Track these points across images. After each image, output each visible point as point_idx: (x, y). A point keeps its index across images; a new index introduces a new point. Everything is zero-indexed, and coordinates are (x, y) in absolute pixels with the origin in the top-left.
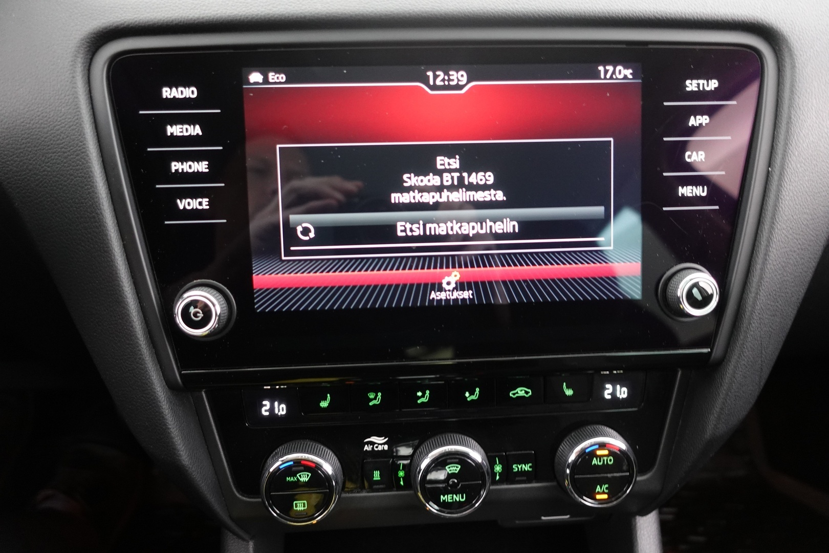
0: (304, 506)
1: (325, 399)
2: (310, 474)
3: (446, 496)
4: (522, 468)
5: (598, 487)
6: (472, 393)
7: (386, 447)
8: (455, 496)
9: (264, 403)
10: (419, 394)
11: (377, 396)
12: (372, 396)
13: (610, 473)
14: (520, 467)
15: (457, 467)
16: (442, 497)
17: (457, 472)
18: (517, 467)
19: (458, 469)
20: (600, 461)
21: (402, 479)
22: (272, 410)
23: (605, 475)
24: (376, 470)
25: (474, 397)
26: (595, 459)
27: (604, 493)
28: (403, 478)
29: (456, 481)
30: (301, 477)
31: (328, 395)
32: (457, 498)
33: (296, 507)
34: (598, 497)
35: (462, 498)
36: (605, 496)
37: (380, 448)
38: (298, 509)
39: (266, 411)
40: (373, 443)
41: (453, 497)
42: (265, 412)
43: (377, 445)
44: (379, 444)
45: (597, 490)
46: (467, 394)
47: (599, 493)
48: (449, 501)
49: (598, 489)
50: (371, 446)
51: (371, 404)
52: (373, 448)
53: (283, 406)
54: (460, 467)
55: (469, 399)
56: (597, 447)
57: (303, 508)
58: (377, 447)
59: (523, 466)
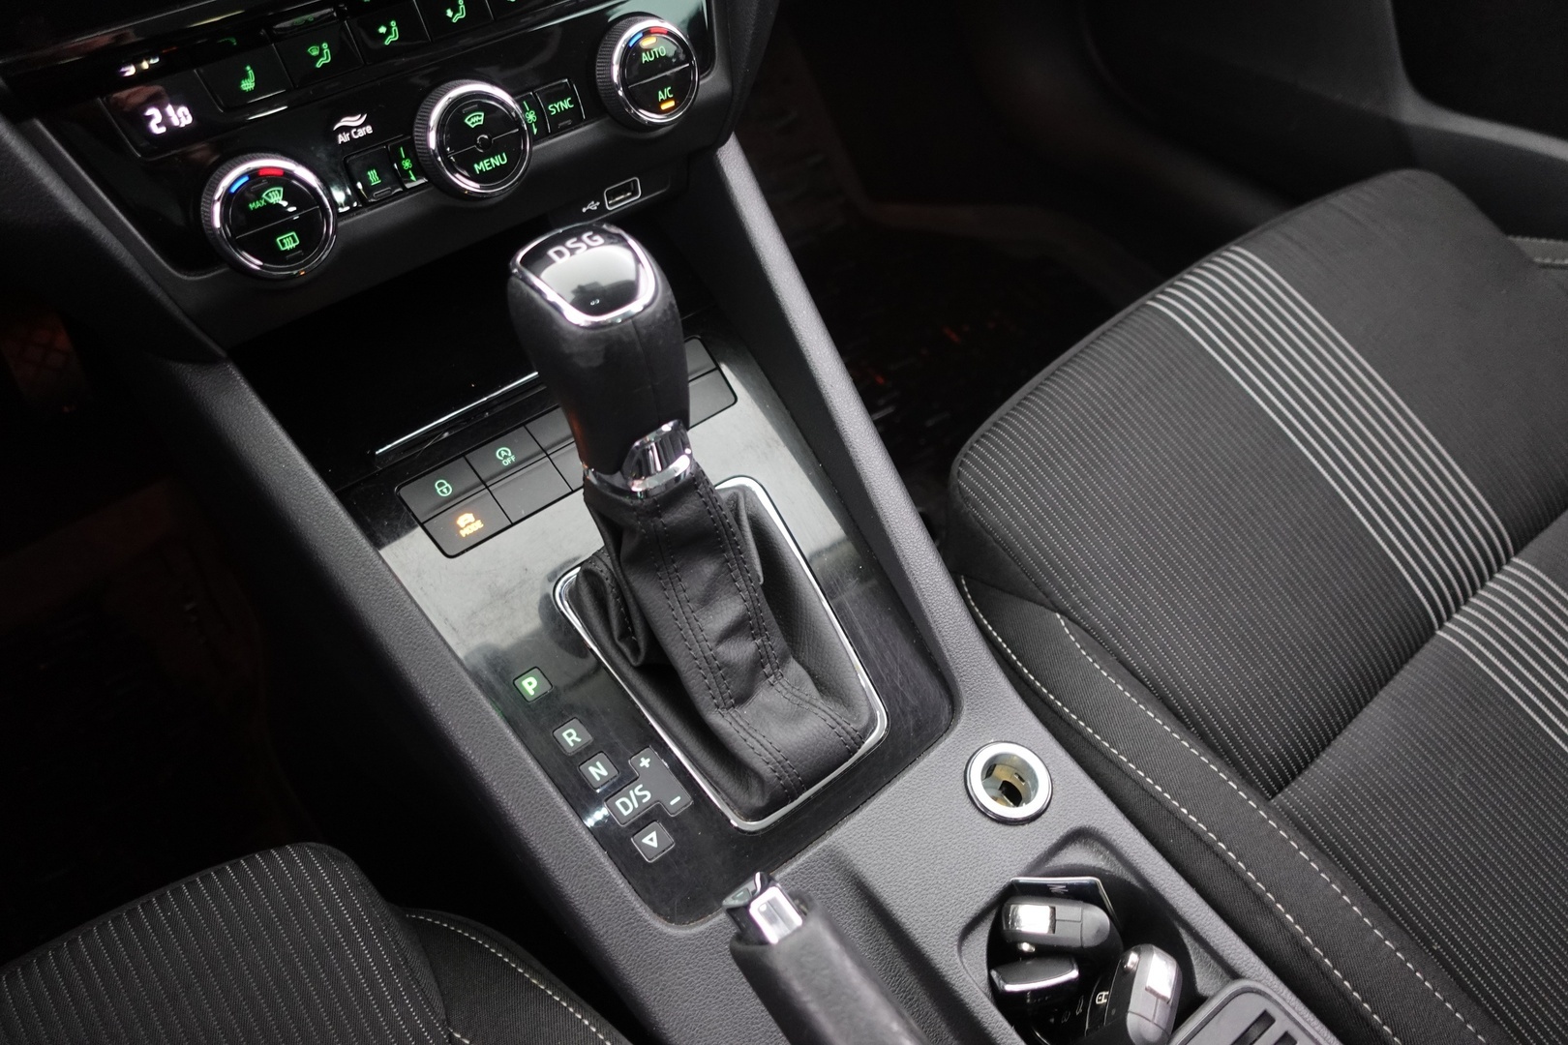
0: (295, 241)
1: (245, 76)
2: (282, 189)
3: (481, 163)
4: (560, 106)
5: (660, 93)
6: (455, 11)
7: (369, 129)
8: (492, 160)
9: (149, 112)
10: (383, 30)
11: (321, 50)
12: (314, 51)
13: (668, 70)
14: (557, 106)
15: (480, 116)
16: (476, 166)
17: (481, 123)
18: (554, 107)
19: (482, 118)
20: (651, 56)
21: (410, 172)
22: (166, 121)
23: (663, 74)
24: (370, 169)
25: (461, 15)
26: (644, 54)
27: (668, 99)
28: (412, 169)
29: (486, 137)
30: (269, 197)
31: (248, 68)
32: (497, 161)
33: (283, 245)
34: (664, 107)
35: (503, 160)
36: (671, 104)
37: (361, 133)
38: (288, 247)
39: (159, 125)
40: (346, 129)
41: (489, 162)
42: (156, 128)
43: (354, 130)
44: (357, 127)
45: (660, 98)
46: (449, 13)
47: (663, 101)
48: (488, 169)
49: (661, 96)
50: (348, 134)
51: (319, 65)
52: (350, 136)
53: (183, 110)
54: (483, 114)
55: (454, 21)
56: (640, 35)
57: (294, 245)
58: (356, 133)
59: (561, 103)
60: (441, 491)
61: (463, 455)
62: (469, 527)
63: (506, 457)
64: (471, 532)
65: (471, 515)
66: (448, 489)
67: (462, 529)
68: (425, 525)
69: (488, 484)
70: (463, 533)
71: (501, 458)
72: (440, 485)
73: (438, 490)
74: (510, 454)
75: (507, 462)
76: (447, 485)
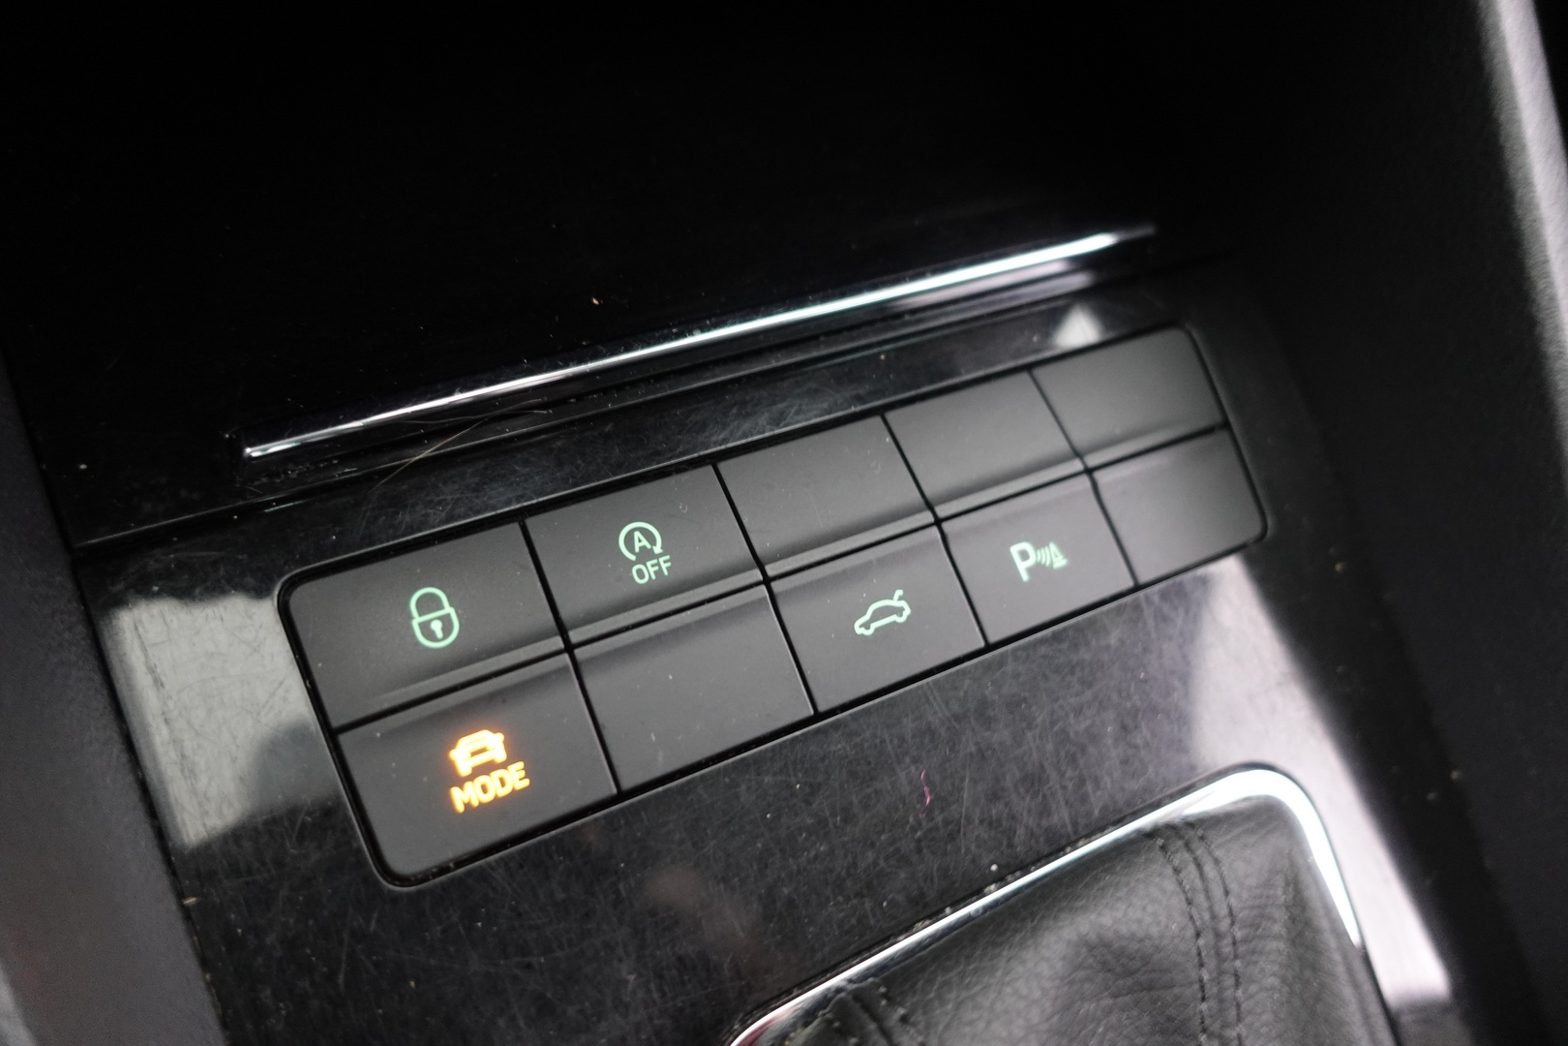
60: (425, 627)
61: (519, 516)
62: (481, 779)
63: (645, 555)
64: (487, 798)
65: (500, 737)
66: (446, 621)
67: (460, 782)
68: (344, 739)
69: (575, 636)
70: (462, 797)
71: (632, 557)
72: (429, 604)
73: (417, 620)
74: (658, 549)
75: (646, 574)
76: (448, 609)
